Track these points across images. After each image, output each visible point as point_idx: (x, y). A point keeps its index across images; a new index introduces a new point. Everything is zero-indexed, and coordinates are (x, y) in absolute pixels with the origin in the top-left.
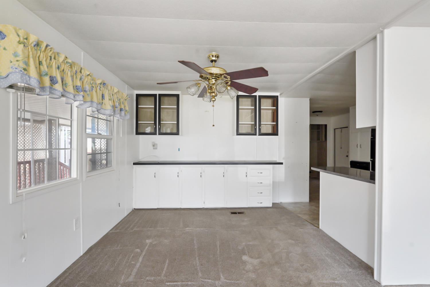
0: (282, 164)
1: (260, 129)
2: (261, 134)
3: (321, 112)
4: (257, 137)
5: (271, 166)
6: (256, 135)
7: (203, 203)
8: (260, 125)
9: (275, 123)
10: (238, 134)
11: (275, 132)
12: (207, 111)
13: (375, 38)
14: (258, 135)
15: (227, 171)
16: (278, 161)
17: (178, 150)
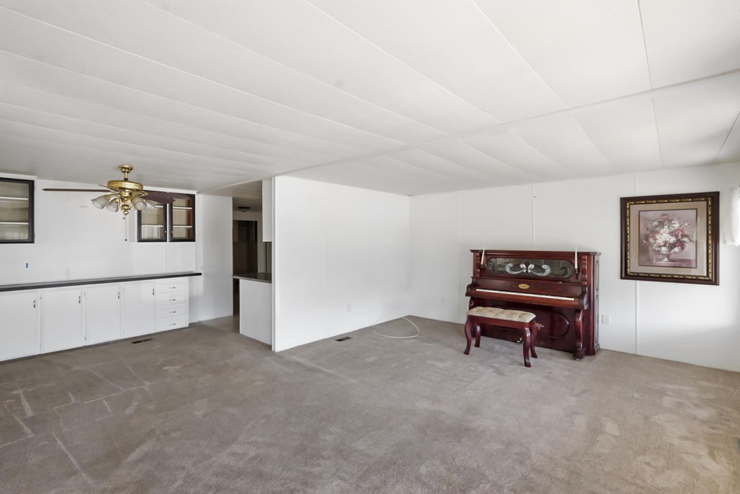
0: (200, 274)
1: (171, 235)
2: (173, 240)
3: (248, 208)
4: (168, 244)
5: (187, 278)
6: (166, 241)
7: (84, 339)
8: (171, 229)
9: (191, 227)
10: (140, 240)
11: (191, 237)
12: (83, 206)
13: (271, 179)
14: (170, 242)
15: (124, 290)
16: (195, 271)
17: (26, 266)
